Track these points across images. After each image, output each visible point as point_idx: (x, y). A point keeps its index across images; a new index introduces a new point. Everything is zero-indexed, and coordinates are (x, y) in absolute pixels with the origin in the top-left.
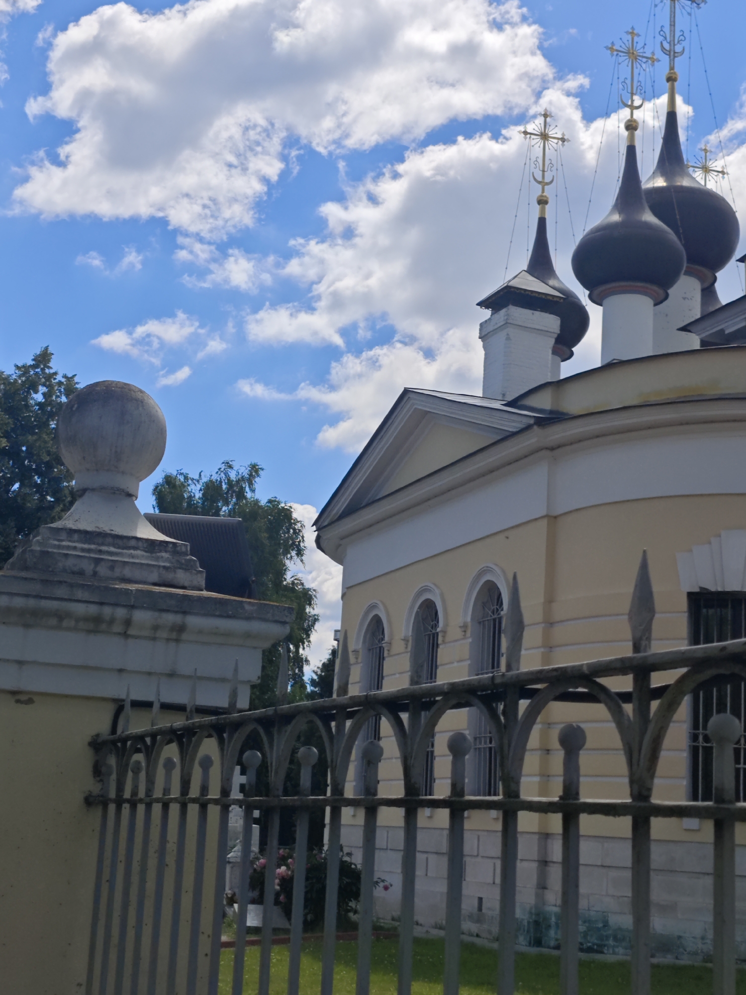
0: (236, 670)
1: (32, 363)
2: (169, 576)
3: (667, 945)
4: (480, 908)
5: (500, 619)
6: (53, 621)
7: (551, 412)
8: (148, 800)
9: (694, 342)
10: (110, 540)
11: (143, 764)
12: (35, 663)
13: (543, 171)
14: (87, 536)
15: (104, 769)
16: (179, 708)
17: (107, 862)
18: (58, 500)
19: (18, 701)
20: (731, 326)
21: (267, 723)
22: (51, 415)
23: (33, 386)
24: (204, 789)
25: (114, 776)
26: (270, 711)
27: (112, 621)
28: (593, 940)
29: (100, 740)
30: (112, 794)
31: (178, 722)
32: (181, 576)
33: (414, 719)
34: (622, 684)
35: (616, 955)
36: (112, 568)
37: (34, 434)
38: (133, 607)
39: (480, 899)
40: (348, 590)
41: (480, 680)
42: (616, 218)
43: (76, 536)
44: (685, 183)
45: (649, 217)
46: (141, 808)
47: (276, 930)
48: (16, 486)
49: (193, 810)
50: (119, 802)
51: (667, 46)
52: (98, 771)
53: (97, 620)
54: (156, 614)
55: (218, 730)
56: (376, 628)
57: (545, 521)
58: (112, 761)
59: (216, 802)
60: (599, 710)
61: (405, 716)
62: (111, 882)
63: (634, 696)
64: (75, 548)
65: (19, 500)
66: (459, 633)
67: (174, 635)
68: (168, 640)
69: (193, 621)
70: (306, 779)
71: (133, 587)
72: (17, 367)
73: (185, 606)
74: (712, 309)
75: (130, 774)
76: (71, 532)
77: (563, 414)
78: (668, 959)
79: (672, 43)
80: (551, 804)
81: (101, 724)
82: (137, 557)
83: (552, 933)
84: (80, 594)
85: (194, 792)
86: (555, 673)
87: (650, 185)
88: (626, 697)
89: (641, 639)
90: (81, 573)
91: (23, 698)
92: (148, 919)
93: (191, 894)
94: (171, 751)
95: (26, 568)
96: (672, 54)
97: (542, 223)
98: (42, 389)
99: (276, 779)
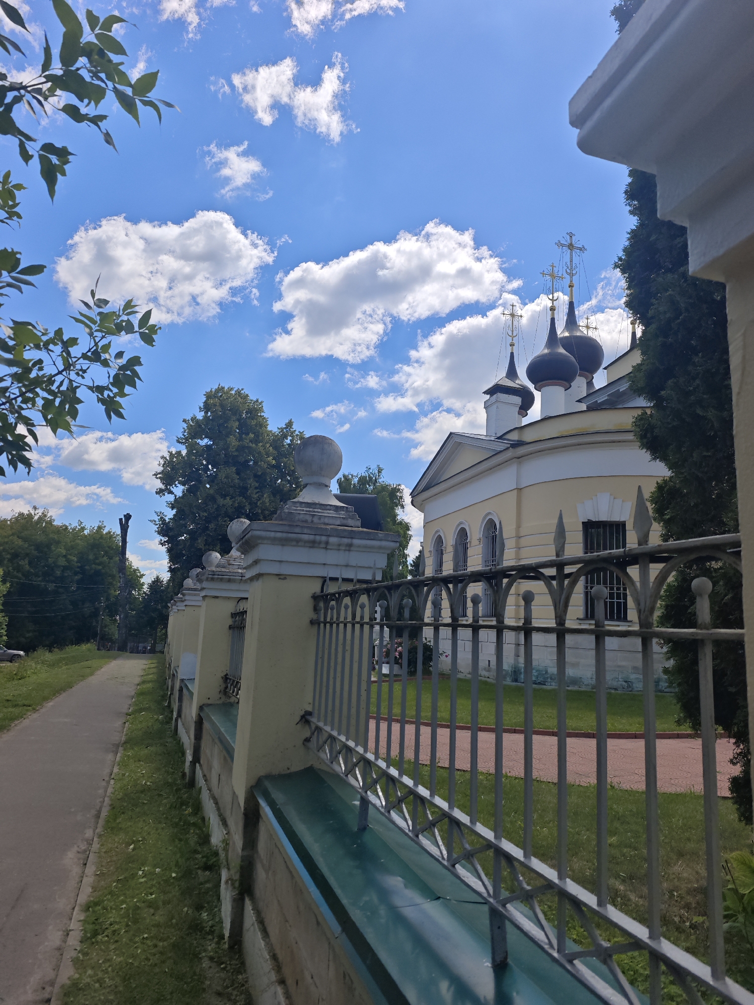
0: (375, 564)
1: (285, 426)
2: (345, 522)
3: (575, 681)
4: (489, 665)
5: (496, 535)
6: (294, 543)
7: (518, 441)
8: (337, 622)
9: (583, 407)
10: (318, 506)
11: (335, 606)
12: (287, 561)
13: (512, 331)
14: (308, 505)
15: (318, 608)
16: (351, 580)
17: (320, 649)
18: (297, 487)
19: (280, 579)
20: (601, 399)
21: (389, 588)
22: (294, 449)
23: (285, 436)
24: (362, 618)
25: (322, 611)
26: (390, 583)
27: (320, 543)
28: (541, 679)
29: (316, 595)
30: (322, 619)
31: (350, 587)
32: (350, 522)
33: (455, 587)
34: (551, 572)
35: (552, 686)
36: (320, 519)
37: (286, 458)
38: (329, 536)
39: (489, 661)
40: (426, 524)
41: (485, 570)
42: (546, 351)
43: (303, 505)
44: (578, 334)
45: (561, 350)
46: (335, 625)
47: (396, 675)
48: (280, 481)
49: (357, 626)
50: (325, 623)
51: (569, 271)
52: (316, 609)
53: (314, 542)
54: (339, 539)
55: (367, 591)
56: (439, 541)
57: (516, 490)
58: (322, 604)
59: (367, 623)
60: (541, 583)
61: (451, 586)
62: (322, 658)
63: (557, 577)
64: (303, 510)
65: (281, 487)
66: (477, 543)
67: (347, 548)
68: (345, 550)
69: (356, 542)
70: (407, 614)
71: (329, 527)
72: (278, 428)
73: (352, 535)
74: (591, 391)
75: (329, 610)
76: (302, 503)
77: (523, 441)
78: (576, 688)
79: (571, 269)
80: (518, 627)
81: (316, 588)
82: (330, 513)
83: (522, 676)
84: (306, 531)
85: (358, 619)
86: (520, 567)
87: (562, 336)
88: (553, 578)
89: (559, 551)
90: (306, 521)
91: (282, 577)
92: (339, 674)
93: (357, 663)
94: (347, 600)
95: (282, 520)
96: (571, 275)
97: (512, 354)
98: (289, 438)
99: (394, 613)
